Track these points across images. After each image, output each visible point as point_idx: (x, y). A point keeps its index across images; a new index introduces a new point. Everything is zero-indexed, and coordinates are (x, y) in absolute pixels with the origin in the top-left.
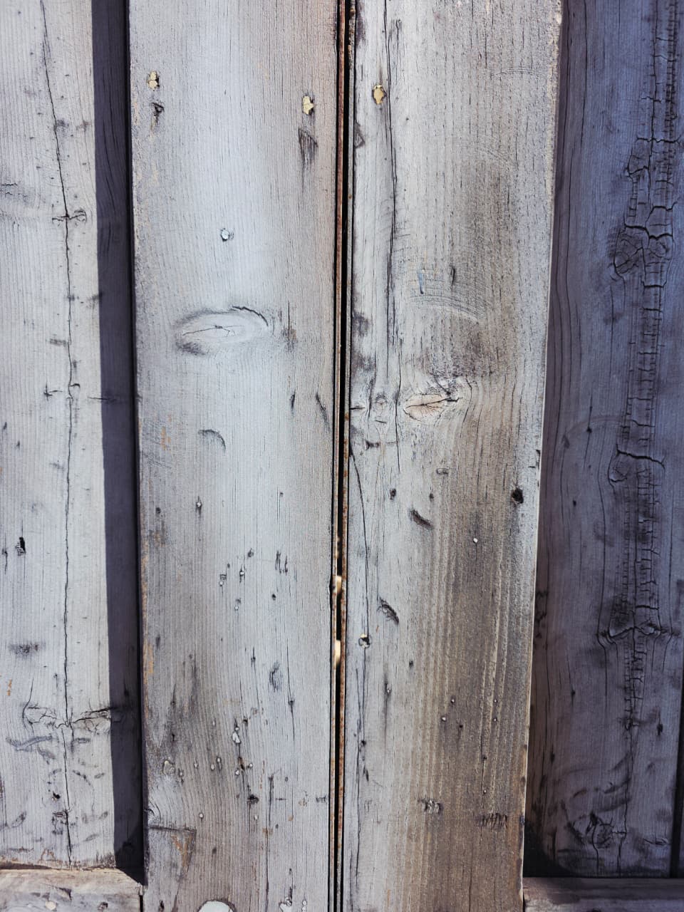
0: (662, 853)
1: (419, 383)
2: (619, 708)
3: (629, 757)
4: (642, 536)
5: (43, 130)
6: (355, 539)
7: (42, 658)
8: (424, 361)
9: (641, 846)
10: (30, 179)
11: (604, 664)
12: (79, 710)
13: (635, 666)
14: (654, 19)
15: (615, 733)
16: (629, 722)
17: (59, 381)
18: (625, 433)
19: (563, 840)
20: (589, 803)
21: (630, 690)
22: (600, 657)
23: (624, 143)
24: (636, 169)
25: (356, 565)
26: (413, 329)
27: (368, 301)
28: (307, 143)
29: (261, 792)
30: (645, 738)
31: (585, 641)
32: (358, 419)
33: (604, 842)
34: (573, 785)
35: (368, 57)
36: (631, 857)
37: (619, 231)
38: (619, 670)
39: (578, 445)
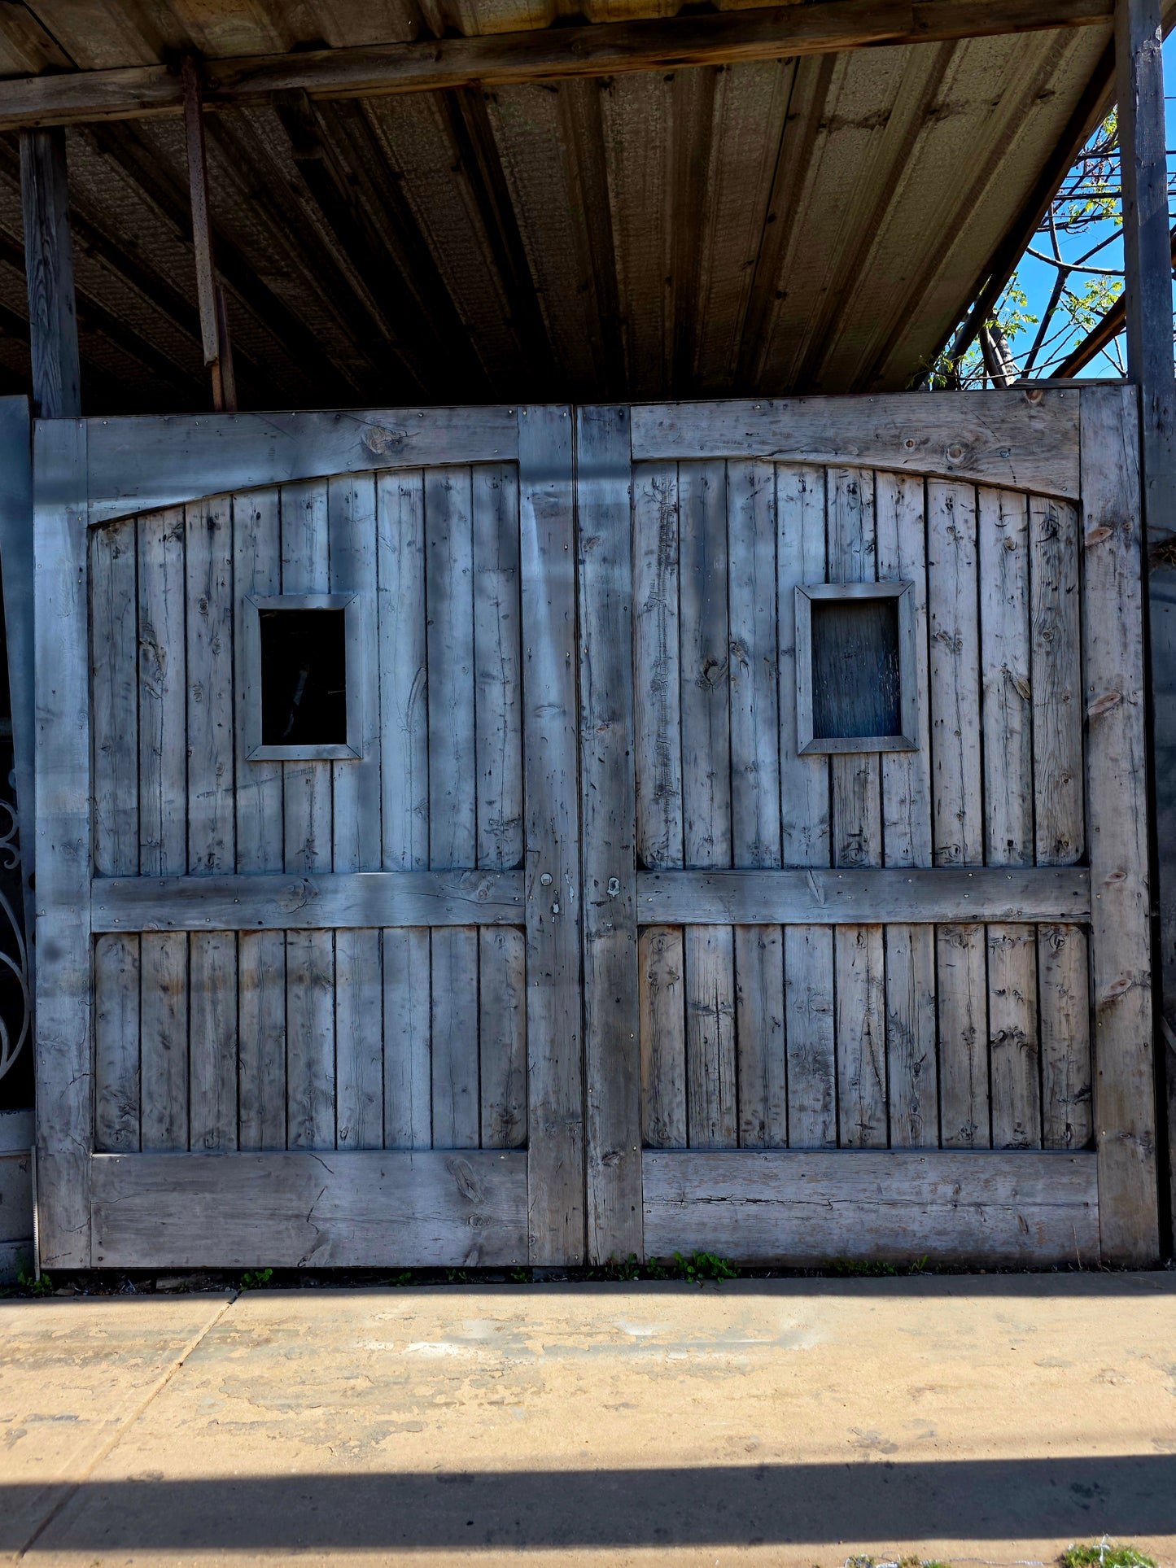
0: (680, 863)
1: (599, 723)
2: (663, 817)
3: (667, 832)
4: (666, 765)
5: (498, 661)
6: (583, 767)
7: (495, 805)
8: (600, 717)
9: (673, 860)
10: (495, 673)
11: (658, 803)
12: (505, 820)
13: (667, 804)
14: (659, 626)
15: (663, 824)
16: (667, 821)
17: (502, 726)
18: (659, 736)
19: (650, 859)
20: (656, 847)
21: (666, 811)
22: (656, 801)
23: (652, 659)
24: (656, 665)
25: (584, 774)
26: (597, 709)
27: (585, 702)
28: (568, 663)
29: (558, 839)
30: (672, 826)
31: (652, 796)
32: (583, 734)
33: (662, 859)
34: (651, 841)
35: (583, 642)
36: (671, 864)
37: (653, 681)
38: (662, 805)
39: (646, 739)
